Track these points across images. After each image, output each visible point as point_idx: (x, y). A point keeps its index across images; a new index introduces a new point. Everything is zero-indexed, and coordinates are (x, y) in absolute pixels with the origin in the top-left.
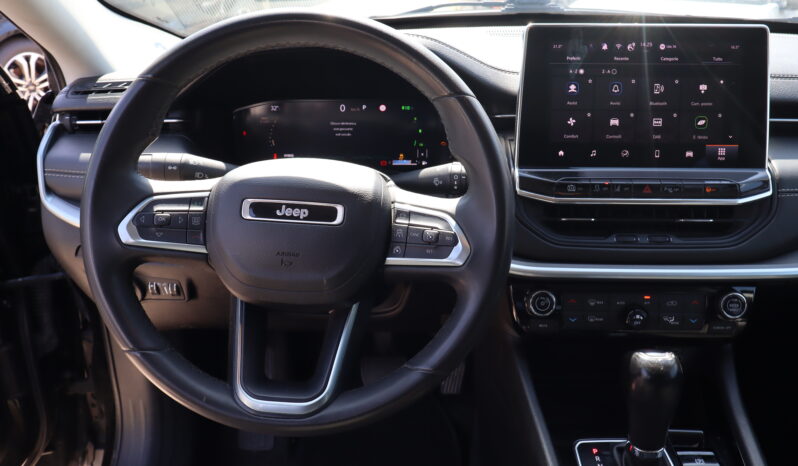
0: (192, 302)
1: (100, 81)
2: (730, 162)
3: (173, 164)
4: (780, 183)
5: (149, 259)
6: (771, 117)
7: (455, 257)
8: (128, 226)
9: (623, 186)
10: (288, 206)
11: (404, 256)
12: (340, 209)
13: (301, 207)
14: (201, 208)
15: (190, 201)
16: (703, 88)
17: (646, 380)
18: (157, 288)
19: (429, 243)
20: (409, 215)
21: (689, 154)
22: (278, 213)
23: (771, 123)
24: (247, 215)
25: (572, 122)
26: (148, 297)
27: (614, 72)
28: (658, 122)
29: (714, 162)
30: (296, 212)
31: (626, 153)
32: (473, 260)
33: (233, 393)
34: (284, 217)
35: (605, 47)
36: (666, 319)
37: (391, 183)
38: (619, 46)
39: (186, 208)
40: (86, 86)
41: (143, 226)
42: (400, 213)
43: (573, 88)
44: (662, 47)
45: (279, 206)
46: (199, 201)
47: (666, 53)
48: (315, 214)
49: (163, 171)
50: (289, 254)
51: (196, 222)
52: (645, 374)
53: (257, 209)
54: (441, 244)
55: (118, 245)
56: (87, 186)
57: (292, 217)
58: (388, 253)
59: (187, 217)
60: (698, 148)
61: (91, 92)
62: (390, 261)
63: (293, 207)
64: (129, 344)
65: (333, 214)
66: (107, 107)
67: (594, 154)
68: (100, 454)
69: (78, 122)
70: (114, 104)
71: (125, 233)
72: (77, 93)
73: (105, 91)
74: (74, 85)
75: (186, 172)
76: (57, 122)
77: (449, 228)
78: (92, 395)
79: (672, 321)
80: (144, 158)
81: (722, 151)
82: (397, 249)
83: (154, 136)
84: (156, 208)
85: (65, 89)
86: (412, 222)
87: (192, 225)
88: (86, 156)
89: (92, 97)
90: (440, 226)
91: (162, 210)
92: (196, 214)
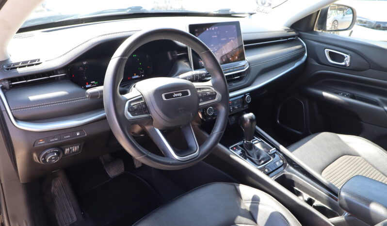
10: (175, 93)
12: (189, 91)
13: (179, 93)
14: (143, 101)
19: (209, 96)
20: (200, 89)
22: (174, 96)
23: (245, 47)
24: (164, 99)
30: (178, 95)
34: (176, 97)
35: (207, 29)
38: (210, 29)
41: (131, 112)
45: (173, 94)
46: (141, 99)
48: (183, 94)
51: (144, 106)
52: (249, 120)
53: (166, 97)
54: (212, 95)
58: (199, 102)
59: (141, 105)
62: (201, 104)
63: (177, 93)
65: (187, 93)
69: (13, 83)
72: (8, 69)
86: (202, 91)
90: (210, 91)
91: (134, 105)
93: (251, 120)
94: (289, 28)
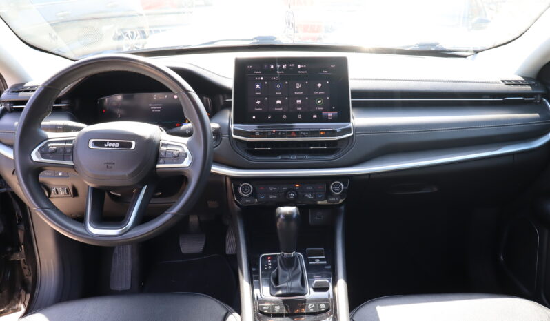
0: (75, 198)
1: (26, 85)
2: (334, 120)
3: (60, 126)
4: (357, 129)
5: (47, 168)
6: (352, 98)
7: (186, 163)
8: (36, 153)
9: (282, 132)
10: (110, 142)
11: (164, 163)
12: (134, 143)
13: (115, 142)
14: (71, 145)
15: (66, 141)
16: (319, 85)
17: (283, 220)
18: (57, 191)
19: (175, 157)
20: (167, 145)
21: (315, 116)
22: (105, 145)
23: (352, 101)
24: (91, 146)
25: (258, 102)
26: (51, 196)
27: (278, 78)
28: (299, 102)
29: (326, 120)
30: (113, 145)
31: (285, 117)
32: (193, 163)
33: (85, 227)
34: (108, 147)
35: (272, 67)
36: (307, 196)
37: (164, 132)
38: (278, 66)
39: (64, 144)
40: (18, 89)
41: (43, 153)
42: (163, 145)
43: (258, 86)
44: (299, 66)
45: (106, 142)
46: (70, 141)
47: (302, 69)
48: (122, 145)
49: (55, 129)
50: (110, 163)
51: (69, 151)
52: (282, 217)
53: (96, 143)
54: (180, 157)
55: (31, 162)
56: (16, 138)
57: (112, 147)
58: (157, 162)
59: (64, 148)
60: (319, 113)
61: (21, 91)
62: (159, 166)
63: (112, 142)
64: (36, 205)
65: (130, 145)
66: (26, 99)
67: (269, 117)
68: (28, 296)
69: (14, 107)
70: (29, 97)
71: (35, 156)
72: (13, 92)
73: (28, 91)
74: (12, 88)
75: (67, 129)
76: (3, 107)
77: (184, 150)
78: (24, 260)
79: (310, 196)
80: (43, 123)
81: (330, 115)
82: (161, 160)
83: (49, 112)
84: (49, 145)
85: (7, 90)
86: (168, 148)
87: (66, 153)
88: (16, 123)
89: (21, 94)
90: (180, 150)
91: (52, 146)
92: (69, 147)
93: (288, 217)
94: (522, 79)
